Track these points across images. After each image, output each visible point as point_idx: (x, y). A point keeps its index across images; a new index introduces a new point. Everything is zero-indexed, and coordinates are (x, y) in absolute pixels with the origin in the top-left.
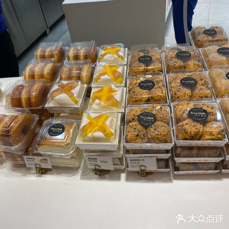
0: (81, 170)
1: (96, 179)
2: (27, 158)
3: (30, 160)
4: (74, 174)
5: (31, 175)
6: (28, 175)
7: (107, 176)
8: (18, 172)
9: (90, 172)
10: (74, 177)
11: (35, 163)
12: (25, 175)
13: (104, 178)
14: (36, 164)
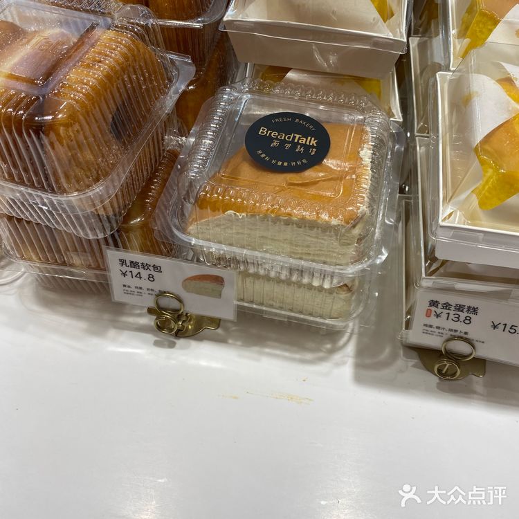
0: (349, 340)
1: (427, 391)
2: (122, 262)
3: (135, 271)
4: (321, 354)
5: (126, 334)
6: (112, 333)
7: (478, 381)
8: (67, 315)
9: (394, 357)
10: (324, 367)
11: (157, 286)
12: (98, 330)
13: (465, 393)
14: (162, 294)
